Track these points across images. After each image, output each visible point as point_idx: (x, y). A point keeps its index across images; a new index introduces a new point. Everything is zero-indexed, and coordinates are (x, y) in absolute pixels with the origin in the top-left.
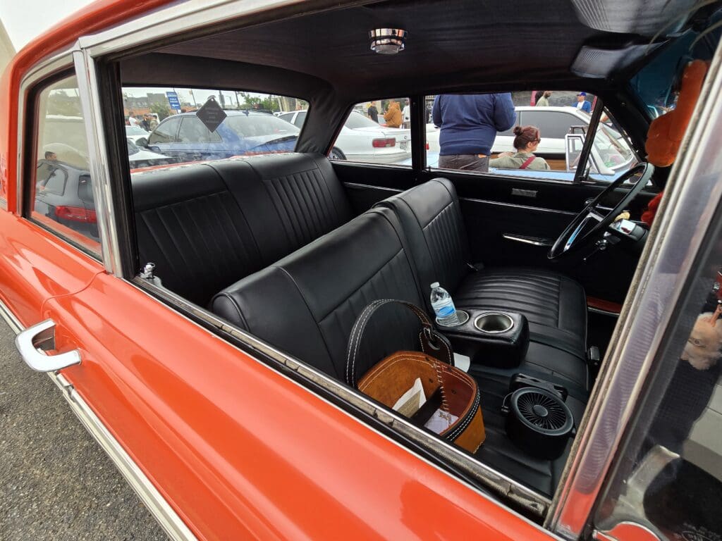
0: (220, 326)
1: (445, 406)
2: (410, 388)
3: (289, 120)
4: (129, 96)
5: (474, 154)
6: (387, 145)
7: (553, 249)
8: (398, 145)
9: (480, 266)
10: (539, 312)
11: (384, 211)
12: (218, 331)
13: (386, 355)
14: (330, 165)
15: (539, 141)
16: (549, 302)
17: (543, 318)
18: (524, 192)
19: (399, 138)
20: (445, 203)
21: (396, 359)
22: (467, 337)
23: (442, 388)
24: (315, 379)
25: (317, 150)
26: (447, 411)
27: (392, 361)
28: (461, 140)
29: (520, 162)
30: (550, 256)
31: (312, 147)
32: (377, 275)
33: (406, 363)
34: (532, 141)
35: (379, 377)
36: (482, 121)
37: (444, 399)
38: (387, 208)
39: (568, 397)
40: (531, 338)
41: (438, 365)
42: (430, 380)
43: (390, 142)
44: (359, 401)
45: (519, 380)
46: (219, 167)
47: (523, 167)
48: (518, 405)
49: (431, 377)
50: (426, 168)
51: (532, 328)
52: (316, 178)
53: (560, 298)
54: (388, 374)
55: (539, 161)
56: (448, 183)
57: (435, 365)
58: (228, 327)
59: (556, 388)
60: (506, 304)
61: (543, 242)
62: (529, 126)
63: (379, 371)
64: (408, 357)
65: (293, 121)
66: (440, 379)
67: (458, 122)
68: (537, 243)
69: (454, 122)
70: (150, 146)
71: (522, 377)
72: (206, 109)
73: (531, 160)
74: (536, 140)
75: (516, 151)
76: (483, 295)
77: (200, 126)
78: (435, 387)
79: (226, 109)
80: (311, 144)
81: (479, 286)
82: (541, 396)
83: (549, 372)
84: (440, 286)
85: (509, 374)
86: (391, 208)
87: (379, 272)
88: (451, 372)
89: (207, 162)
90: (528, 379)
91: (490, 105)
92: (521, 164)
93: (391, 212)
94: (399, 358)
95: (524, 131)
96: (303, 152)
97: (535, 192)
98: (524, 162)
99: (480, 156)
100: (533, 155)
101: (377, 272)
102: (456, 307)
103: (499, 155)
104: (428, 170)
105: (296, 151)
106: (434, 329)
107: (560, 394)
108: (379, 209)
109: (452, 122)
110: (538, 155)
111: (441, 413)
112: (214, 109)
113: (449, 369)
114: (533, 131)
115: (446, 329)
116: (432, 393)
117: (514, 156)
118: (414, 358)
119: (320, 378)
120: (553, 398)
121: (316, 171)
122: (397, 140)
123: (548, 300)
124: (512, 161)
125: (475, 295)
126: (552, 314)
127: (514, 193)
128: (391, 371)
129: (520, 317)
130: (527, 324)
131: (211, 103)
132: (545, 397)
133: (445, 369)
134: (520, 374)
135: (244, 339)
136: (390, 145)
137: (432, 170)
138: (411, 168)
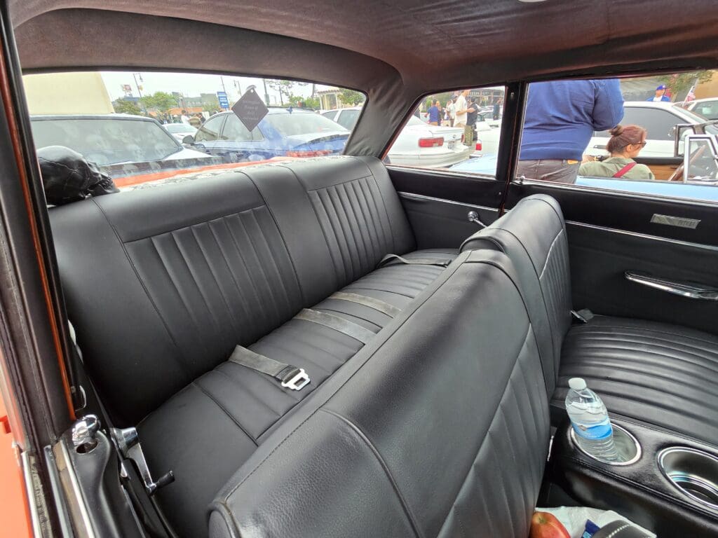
3: (332, 118)
4: (185, 96)
5: (561, 160)
8: (445, 144)
9: (589, 314)
11: (497, 259)
14: (386, 172)
15: (643, 144)
18: (673, 220)
19: (447, 138)
25: (371, 152)
28: (545, 142)
29: (613, 168)
31: (365, 149)
34: (634, 144)
36: (577, 119)
38: (498, 252)
43: (438, 142)
46: (254, 174)
47: (618, 176)
50: (516, 180)
55: (642, 169)
56: (553, 202)
62: (631, 125)
65: (336, 119)
67: (543, 120)
69: (539, 121)
70: (196, 143)
72: (244, 102)
73: (629, 167)
74: (640, 143)
75: (610, 154)
77: (237, 124)
79: (270, 107)
80: (363, 146)
86: (501, 251)
87: (509, 382)
89: (244, 169)
91: (591, 99)
92: (616, 172)
93: (506, 259)
95: (625, 130)
96: (355, 154)
97: (696, 221)
98: (620, 169)
99: (570, 162)
100: (633, 161)
104: (518, 182)
105: (345, 153)
109: (534, 120)
110: (639, 161)
112: (254, 103)
114: (636, 132)
117: (606, 161)
121: (368, 178)
122: (445, 140)
124: (604, 168)
127: (655, 221)
131: (251, 96)
136: (437, 144)
137: (524, 183)
138: (494, 179)
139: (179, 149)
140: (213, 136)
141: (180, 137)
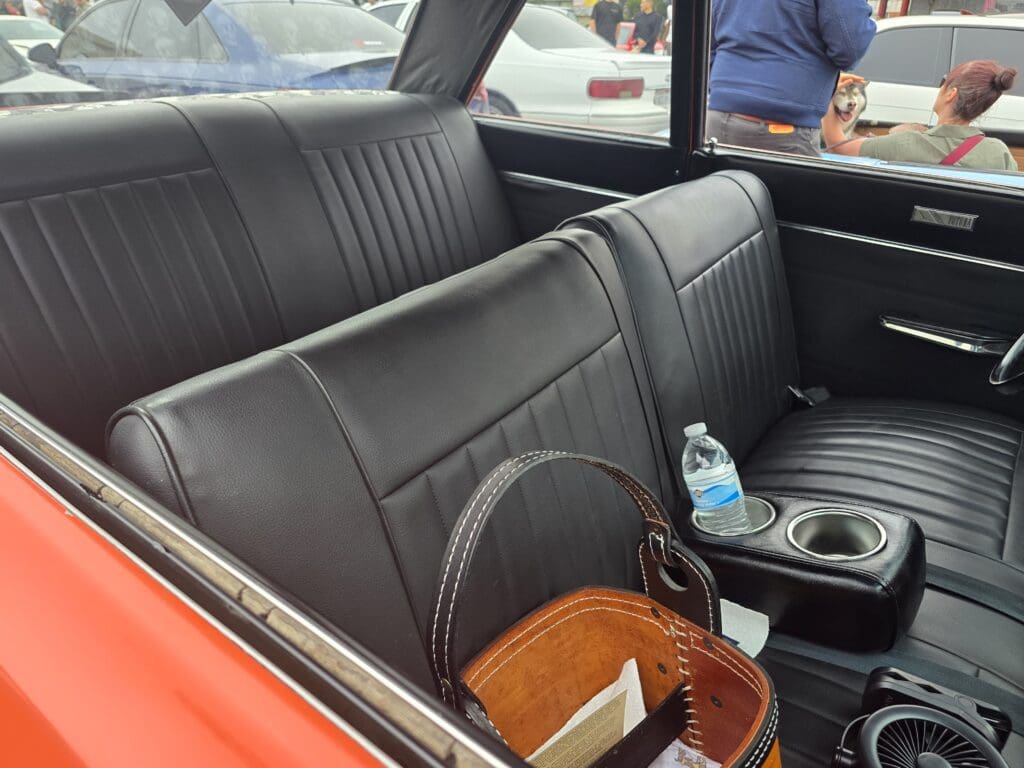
0: (95, 488)
1: (694, 736)
2: (611, 682)
6: (622, 93)
7: (1006, 360)
8: (647, 95)
9: (820, 394)
10: (956, 516)
11: (582, 238)
12: (84, 500)
13: (555, 594)
14: (473, 129)
16: (986, 494)
17: (967, 532)
18: (944, 217)
19: (650, 79)
20: (742, 233)
21: (578, 606)
22: (764, 565)
23: (688, 688)
24: (309, 647)
25: (443, 87)
26: (697, 747)
27: (567, 611)
29: (943, 146)
30: (995, 378)
31: (433, 80)
32: (545, 392)
33: (602, 620)
35: (530, 649)
37: (690, 716)
38: (591, 233)
39: (1013, 737)
40: (929, 579)
41: (680, 629)
42: (661, 666)
43: (631, 88)
44: (413, 715)
45: (887, 683)
48: (879, 750)
49: (663, 660)
50: (704, 145)
51: (934, 555)
52: (434, 155)
53: (1014, 485)
54: (556, 642)
55: (992, 148)
56: (752, 183)
57: (675, 627)
58: (117, 493)
59: (982, 711)
60: (874, 490)
61: (984, 344)
63: (531, 634)
64: (608, 603)
66: (684, 666)
68: (966, 347)
70: (62, 63)
71: (897, 677)
76: (821, 465)
78: (671, 687)
80: (429, 73)
81: (810, 441)
82: (940, 728)
83: (969, 670)
84: (708, 433)
85: (863, 665)
86: (601, 234)
87: (553, 385)
88: (711, 649)
90: (911, 683)
92: (945, 154)
93: (600, 243)
94: (588, 604)
97: (972, 217)
98: (954, 147)
100: (979, 133)
101: (546, 386)
102: (745, 488)
103: (893, 130)
104: (707, 150)
105: (393, 87)
106: (673, 537)
107: (990, 729)
108: (571, 233)
111: (682, 753)
113: (706, 643)
115: (716, 541)
116: (661, 697)
117: (930, 131)
118: (623, 606)
119: (321, 644)
120: (973, 738)
121: (434, 138)
122: (647, 84)
123: (984, 488)
125: (799, 463)
126: (991, 523)
127: (917, 218)
128: (564, 635)
129: (907, 525)
130: (922, 544)
132: (950, 733)
133: (697, 643)
134: (893, 670)
135: (148, 526)
136: (630, 93)
137: (718, 152)
138: (667, 144)
139: (21, 72)
140: (105, 48)
141: (22, 47)
